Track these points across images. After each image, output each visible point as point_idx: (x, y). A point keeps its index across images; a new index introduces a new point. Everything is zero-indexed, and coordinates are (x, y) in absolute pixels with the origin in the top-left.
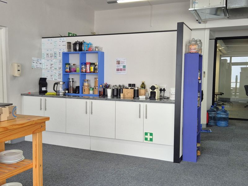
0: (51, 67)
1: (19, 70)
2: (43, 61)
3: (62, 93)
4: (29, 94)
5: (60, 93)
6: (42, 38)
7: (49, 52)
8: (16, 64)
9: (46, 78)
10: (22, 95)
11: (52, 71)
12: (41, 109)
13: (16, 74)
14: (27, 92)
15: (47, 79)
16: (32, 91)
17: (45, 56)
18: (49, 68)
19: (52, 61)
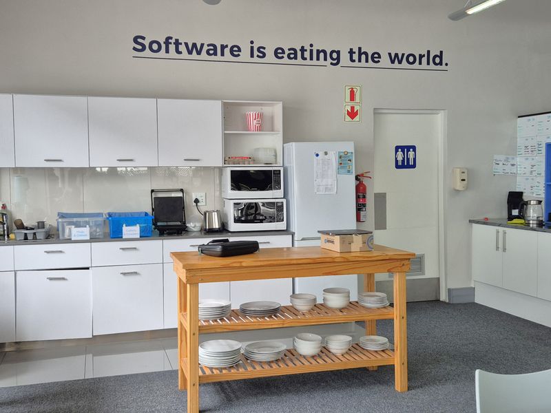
0: (531, 172)
1: (463, 180)
2: (518, 160)
3: (535, 222)
4: (485, 222)
5: (531, 222)
6: (519, 117)
7: (529, 143)
8: (459, 170)
9: (522, 193)
10: (470, 221)
11: (533, 179)
12: (497, 248)
13: (459, 186)
14: (481, 218)
15: (524, 195)
16: (491, 216)
17: (523, 151)
18: (528, 174)
19: (533, 159)
